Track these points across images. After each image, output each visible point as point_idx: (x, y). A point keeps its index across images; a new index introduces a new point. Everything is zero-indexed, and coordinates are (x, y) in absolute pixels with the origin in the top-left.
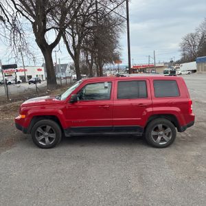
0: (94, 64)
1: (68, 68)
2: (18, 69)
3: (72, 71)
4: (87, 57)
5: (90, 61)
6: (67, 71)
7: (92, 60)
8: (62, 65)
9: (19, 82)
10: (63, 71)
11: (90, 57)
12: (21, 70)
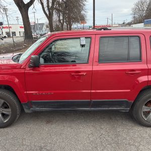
0: (65, 23)
1: (45, 27)
2: (4, 26)
3: (48, 29)
4: (59, 17)
5: (62, 21)
6: (43, 29)
7: (63, 20)
8: (40, 24)
9: (5, 37)
10: (41, 29)
11: (61, 18)
12: (7, 27)
